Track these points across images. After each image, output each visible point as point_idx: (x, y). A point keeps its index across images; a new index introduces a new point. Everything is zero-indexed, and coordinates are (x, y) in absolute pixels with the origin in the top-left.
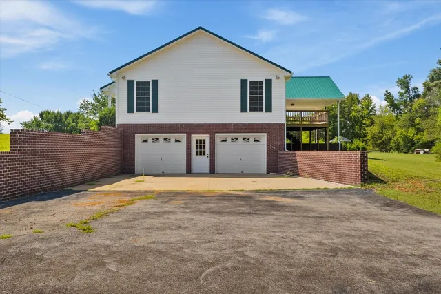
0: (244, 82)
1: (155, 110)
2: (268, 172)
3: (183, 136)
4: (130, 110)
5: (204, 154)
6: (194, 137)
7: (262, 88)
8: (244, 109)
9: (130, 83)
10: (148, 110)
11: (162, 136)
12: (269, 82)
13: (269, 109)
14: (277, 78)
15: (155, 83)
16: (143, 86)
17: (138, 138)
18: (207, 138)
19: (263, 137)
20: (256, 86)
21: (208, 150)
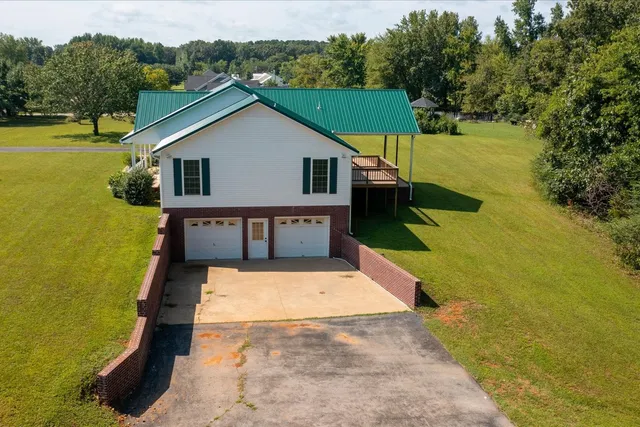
0: (306, 161)
1: (207, 192)
2: (331, 256)
3: (239, 221)
4: (178, 192)
5: (262, 239)
6: (251, 221)
7: (326, 167)
8: (306, 191)
9: (177, 162)
10: (198, 193)
11: (213, 220)
12: (334, 161)
13: (333, 191)
14: (344, 157)
15: (206, 162)
16: (191, 165)
17: (187, 222)
18: (265, 221)
19: (327, 220)
20: (320, 165)
21: (266, 234)
